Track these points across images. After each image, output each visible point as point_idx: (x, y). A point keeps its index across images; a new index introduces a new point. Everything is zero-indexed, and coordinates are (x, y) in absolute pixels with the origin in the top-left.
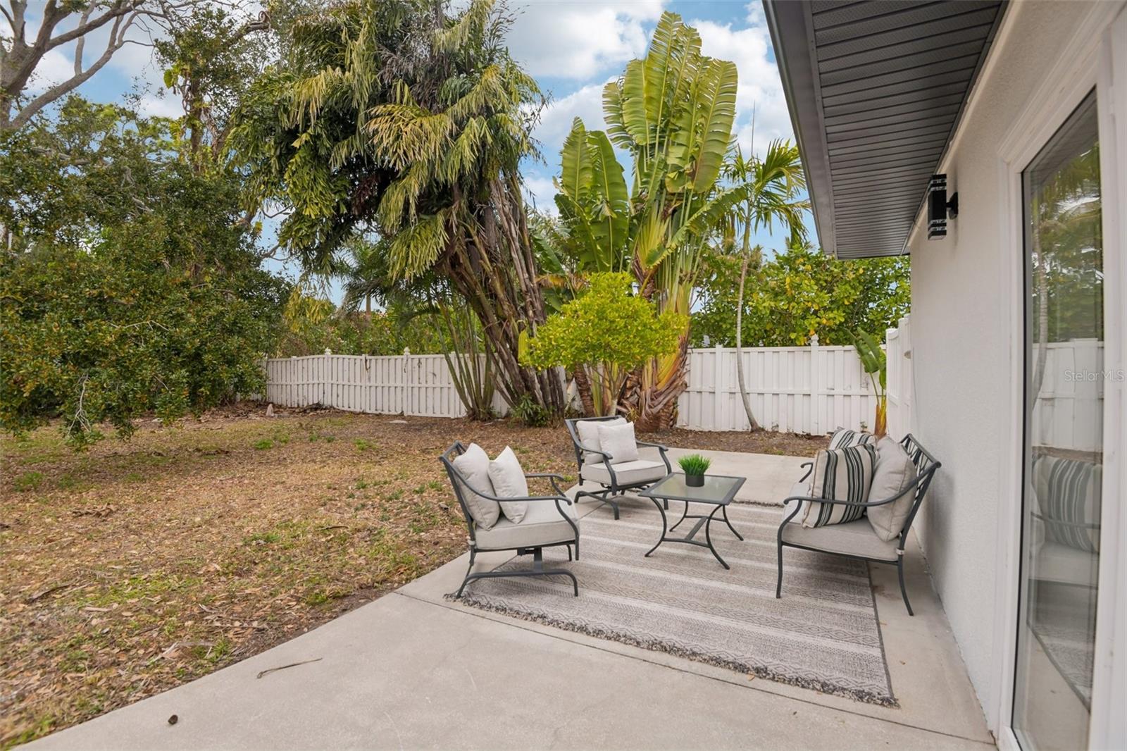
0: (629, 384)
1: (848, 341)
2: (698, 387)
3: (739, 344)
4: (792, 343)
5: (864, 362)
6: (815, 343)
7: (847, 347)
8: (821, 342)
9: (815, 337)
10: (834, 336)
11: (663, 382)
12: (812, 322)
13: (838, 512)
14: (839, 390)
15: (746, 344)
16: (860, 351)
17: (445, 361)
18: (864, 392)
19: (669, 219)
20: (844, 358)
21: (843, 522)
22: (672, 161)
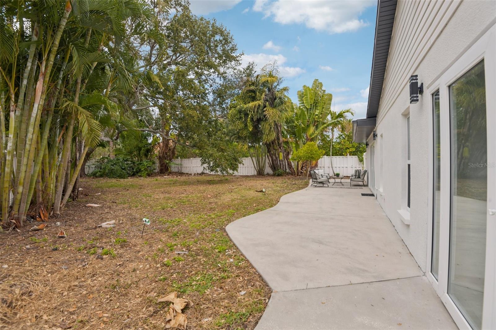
0: (304, 165)
1: (356, 155)
2: (320, 166)
3: (331, 155)
4: (343, 155)
5: (359, 160)
6: (348, 155)
7: (356, 156)
8: (350, 155)
9: (348, 154)
10: (352, 154)
11: (314, 164)
12: (348, 150)
13: (357, 177)
14: (354, 166)
15: (332, 155)
16: (358, 157)
17: (251, 159)
18: (359, 166)
19: (315, 126)
20: (355, 159)
21: (358, 178)
22: (317, 113)
